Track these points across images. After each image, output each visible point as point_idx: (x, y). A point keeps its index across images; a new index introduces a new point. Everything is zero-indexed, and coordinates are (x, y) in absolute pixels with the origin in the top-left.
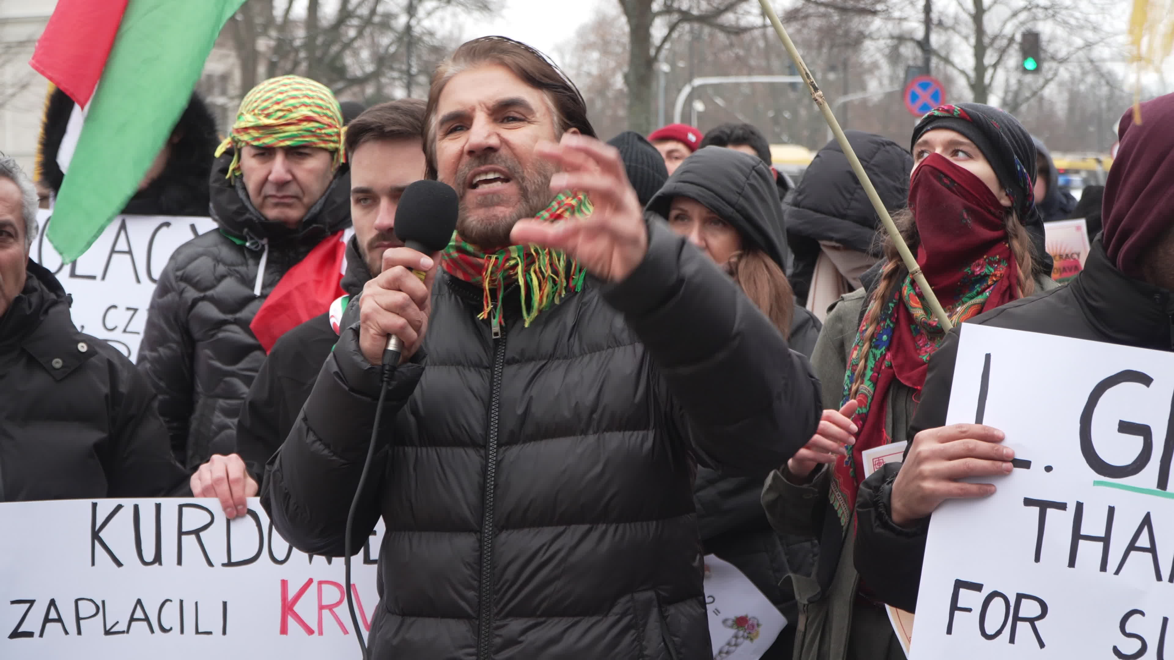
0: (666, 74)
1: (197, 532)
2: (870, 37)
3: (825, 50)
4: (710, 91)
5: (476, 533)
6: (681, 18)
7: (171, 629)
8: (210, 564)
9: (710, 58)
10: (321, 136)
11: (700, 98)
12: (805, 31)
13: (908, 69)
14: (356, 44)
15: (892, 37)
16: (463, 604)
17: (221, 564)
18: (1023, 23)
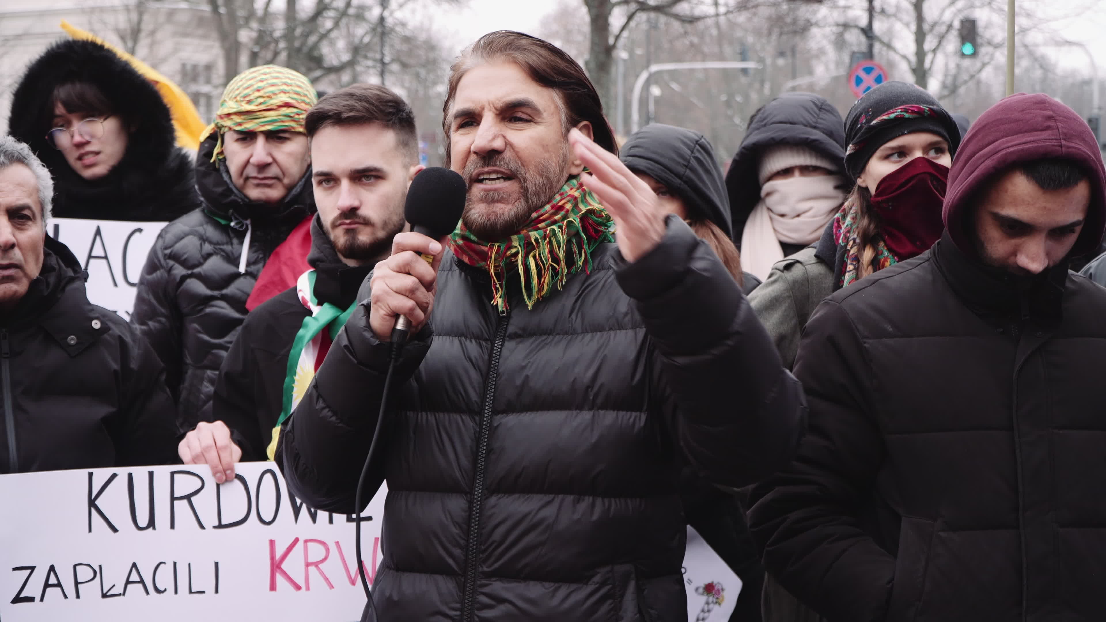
0: (625, 61)
1: (188, 497)
2: (817, 24)
3: (774, 37)
4: (666, 77)
5: (466, 495)
6: (638, 8)
7: (165, 590)
8: (202, 527)
9: (666, 46)
10: (299, 121)
11: (657, 83)
12: (756, 20)
13: (853, 54)
14: (333, 35)
15: (838, 25)
16: (450, 561)
17: (212, 527)
18: (960, 11)
